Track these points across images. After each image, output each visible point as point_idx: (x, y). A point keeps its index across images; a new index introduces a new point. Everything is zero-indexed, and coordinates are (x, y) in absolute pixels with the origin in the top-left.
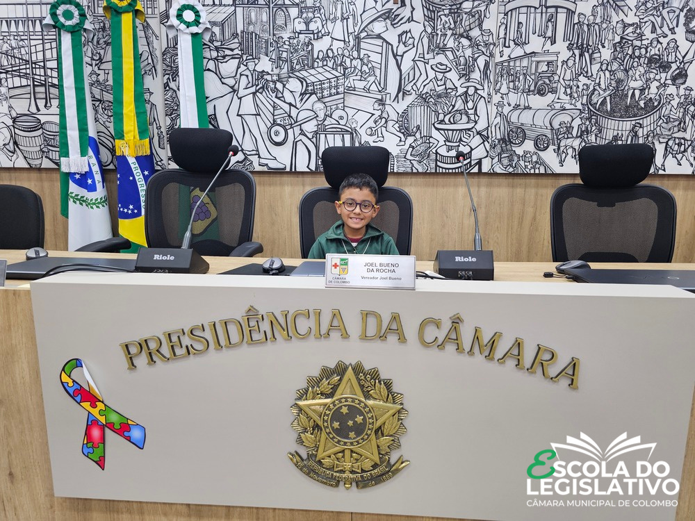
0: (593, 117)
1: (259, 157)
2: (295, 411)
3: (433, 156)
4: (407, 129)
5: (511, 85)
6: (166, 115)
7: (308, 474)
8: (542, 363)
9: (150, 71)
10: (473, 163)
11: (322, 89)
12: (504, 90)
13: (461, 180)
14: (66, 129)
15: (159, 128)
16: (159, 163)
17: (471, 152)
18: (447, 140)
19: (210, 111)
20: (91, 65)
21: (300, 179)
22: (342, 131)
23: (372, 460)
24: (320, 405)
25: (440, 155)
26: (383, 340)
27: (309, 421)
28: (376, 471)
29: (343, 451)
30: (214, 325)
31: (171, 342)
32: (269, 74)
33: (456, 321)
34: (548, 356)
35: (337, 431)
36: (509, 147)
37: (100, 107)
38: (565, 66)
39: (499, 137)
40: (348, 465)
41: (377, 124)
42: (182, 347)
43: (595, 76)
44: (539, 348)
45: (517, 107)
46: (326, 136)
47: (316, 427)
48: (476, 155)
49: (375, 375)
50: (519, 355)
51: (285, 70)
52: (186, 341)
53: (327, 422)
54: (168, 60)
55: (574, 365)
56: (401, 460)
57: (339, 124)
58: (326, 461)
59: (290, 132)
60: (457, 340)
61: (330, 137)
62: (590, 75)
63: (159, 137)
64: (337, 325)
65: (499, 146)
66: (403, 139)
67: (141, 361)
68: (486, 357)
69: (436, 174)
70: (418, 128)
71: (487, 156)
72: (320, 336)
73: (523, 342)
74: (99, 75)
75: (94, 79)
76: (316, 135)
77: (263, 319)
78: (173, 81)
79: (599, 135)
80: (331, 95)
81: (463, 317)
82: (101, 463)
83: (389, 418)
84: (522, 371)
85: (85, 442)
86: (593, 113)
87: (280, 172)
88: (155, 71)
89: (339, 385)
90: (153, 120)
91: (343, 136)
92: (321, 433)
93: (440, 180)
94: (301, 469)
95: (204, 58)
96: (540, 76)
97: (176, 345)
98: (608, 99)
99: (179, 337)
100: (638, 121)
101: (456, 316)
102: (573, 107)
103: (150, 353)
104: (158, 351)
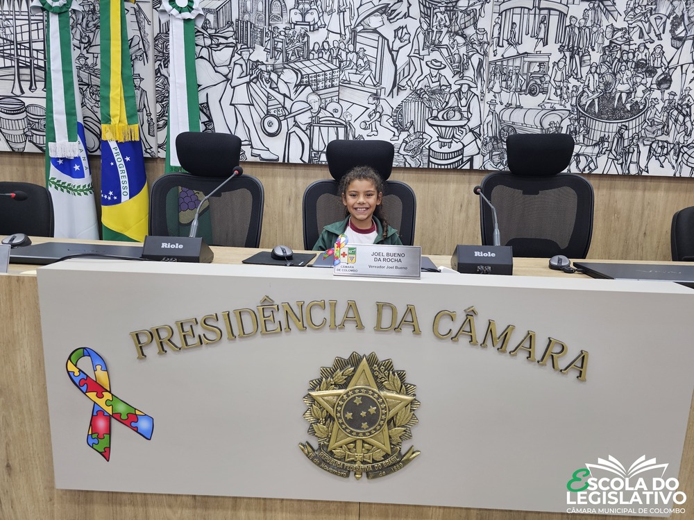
0: (581, 118)
1: (252, 148)
2: (308, 402)
3: (426, 152)
4: (401, 124)
5: (504, 83)
6: (157, 102)
7: (319, 465)
8: (552, 356)
9: (141, 56)
10: (465, 159)
11: (317, 81)
12: (497, 89)
13: (453, 176)
14: (52, 112)
15: (149, 115)
16: (148, 151)
17: (463, 149)
18: (440, 136)
19: (202, 99)
20: (80, 48)
21: (292, 171)
22: (336, 124)
23: (383, 450)
24: (333, 395)
25: (433, 151)
26: (398, 332)
27: (322, 412)
28: (387, 461)
29: (355, 442)
30: (228, 315)
31: (183, 331)
32: (264, 64)
33: (471, 314)
34: (558, 349)
35: (350, 422)
36: (500, 145)
37: (88, 91)
38: (556, 67)
39: (490, 135)
40: (359, 455)
41: (372, 118)
42: (194, 337)
43: (584, 79)
44: (550, 341)
45: (508, 106)
46: (320, 129)
47: (329, 417)
48: (469, 151)
49: (388, 366)
50: (530, 348)
51: (280, 61)
52: (199, 330)
53: (340, 412)
54: (160, 46)
55: (583, 357)
56: (411, 450)
57: (334, 117)
58: (338, 452)
59: (284, 123)
60: (471, 332)
61: (324, 130)
62: (580, 77)
63: (149, 124)
64: (353, 316)
65: (490, 144)
66: (397, 134)
67: (152, 350)
68: (498, 349)
69: (428, 169)
70: (412, 123)
71: (478, 154)
72: (334, 327)
73: (534, 335)
74: (88, 58)
75: (83, 63)
76: (310, 127)
77: (278, 310)
78: (165, 67)
79: (587, 136)
80: (325, 88)
81: (477, 310)
82: (106, 454)
83: (401, 409)
84: (533, 363)
85: (90, 433)
86: (582, 114)
87: (272, 163)
88: (147, 56)
89: (353, 376)
90: (143, 107)
91: (337, 129)
92: (333, 424)
93: (432, 176)
94: (312, 460)
95: (197, 45)
96: (531, 76)
97: (188, 335)
98: (596, 101)
99: (191, 326)
100: (624, 124)
101: (471, 309)
102: (562, 108)
103: (161, 343)
104: (169, 340)
